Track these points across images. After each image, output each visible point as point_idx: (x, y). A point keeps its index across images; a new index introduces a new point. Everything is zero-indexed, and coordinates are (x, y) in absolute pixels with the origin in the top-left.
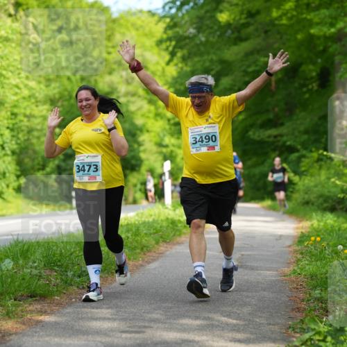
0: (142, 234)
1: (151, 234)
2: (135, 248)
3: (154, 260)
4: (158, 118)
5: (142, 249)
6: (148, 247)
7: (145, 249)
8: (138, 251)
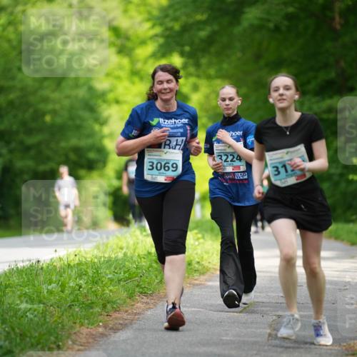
0: (105, 280)
1: (120, 281)
2: (91, 306)
3: (124, 326)
4: (136, 79)
5: (104, 306)
6: (114, 303)
7: (109, 306)
8: (97, 309)
